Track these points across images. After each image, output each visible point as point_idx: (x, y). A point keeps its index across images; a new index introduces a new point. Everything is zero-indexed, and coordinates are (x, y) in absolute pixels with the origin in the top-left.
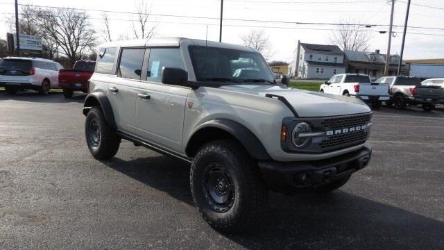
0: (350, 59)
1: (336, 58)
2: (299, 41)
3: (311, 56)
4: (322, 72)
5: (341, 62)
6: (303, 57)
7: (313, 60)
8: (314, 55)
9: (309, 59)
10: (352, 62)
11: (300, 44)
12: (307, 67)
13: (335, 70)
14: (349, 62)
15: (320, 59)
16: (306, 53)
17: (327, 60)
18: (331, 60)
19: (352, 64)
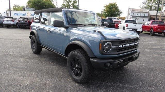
0: (151, 15)
1: (145, 14)
2: (129, 8)
3: (134, 14)
4: (138, 20)
5: (147, 16)
6: (130, 14)
7: (135, 15)
8: (135, 13)
9: (132, 15)
10: (152, 16)
11: (129, 9)
12: (131, 18)
13: (144, 19)
14: (150, 16)
15: (137, 15)
16: (132, 12)
17: (140, 15)
18: (143, 15)
19: (152, 17)
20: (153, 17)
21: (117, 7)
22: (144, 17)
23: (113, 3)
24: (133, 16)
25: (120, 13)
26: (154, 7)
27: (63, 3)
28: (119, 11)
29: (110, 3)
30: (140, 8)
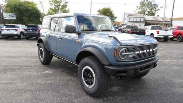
3: (130, 19)
5: (143, 21)
6: (126, 19)
7: (131, 20)
11: (125, 14)
12: (128, 23)
13: (140, 24)
14: (146, 20)
15: (133, 20)
16: (128, 17)
17: (137, 20)
18: (138, 20)
19: (147, 21)
20: (149, 22)
21: (112, 12)
22: (140, 22)
23: (107, 8)
24: (130, 22)
25: (114, 18)
26: (148, 11)
27: (50, 7)
28: (113, 16)
29: (103, 8)
30: (134, 13)
